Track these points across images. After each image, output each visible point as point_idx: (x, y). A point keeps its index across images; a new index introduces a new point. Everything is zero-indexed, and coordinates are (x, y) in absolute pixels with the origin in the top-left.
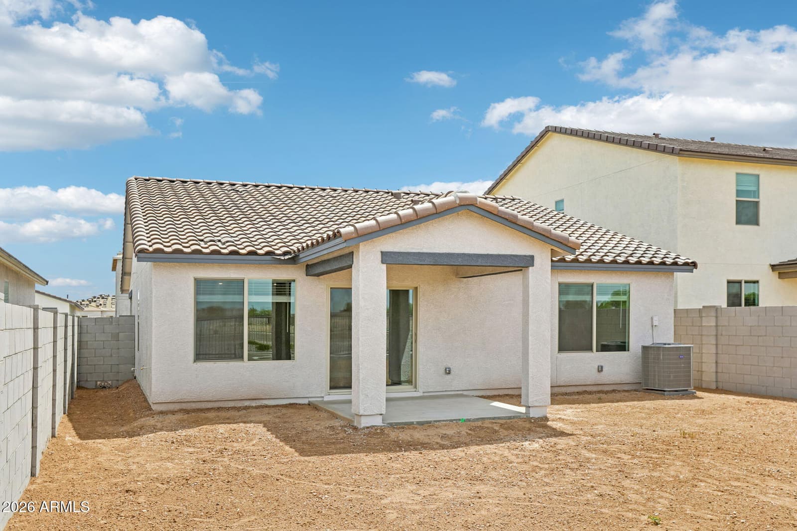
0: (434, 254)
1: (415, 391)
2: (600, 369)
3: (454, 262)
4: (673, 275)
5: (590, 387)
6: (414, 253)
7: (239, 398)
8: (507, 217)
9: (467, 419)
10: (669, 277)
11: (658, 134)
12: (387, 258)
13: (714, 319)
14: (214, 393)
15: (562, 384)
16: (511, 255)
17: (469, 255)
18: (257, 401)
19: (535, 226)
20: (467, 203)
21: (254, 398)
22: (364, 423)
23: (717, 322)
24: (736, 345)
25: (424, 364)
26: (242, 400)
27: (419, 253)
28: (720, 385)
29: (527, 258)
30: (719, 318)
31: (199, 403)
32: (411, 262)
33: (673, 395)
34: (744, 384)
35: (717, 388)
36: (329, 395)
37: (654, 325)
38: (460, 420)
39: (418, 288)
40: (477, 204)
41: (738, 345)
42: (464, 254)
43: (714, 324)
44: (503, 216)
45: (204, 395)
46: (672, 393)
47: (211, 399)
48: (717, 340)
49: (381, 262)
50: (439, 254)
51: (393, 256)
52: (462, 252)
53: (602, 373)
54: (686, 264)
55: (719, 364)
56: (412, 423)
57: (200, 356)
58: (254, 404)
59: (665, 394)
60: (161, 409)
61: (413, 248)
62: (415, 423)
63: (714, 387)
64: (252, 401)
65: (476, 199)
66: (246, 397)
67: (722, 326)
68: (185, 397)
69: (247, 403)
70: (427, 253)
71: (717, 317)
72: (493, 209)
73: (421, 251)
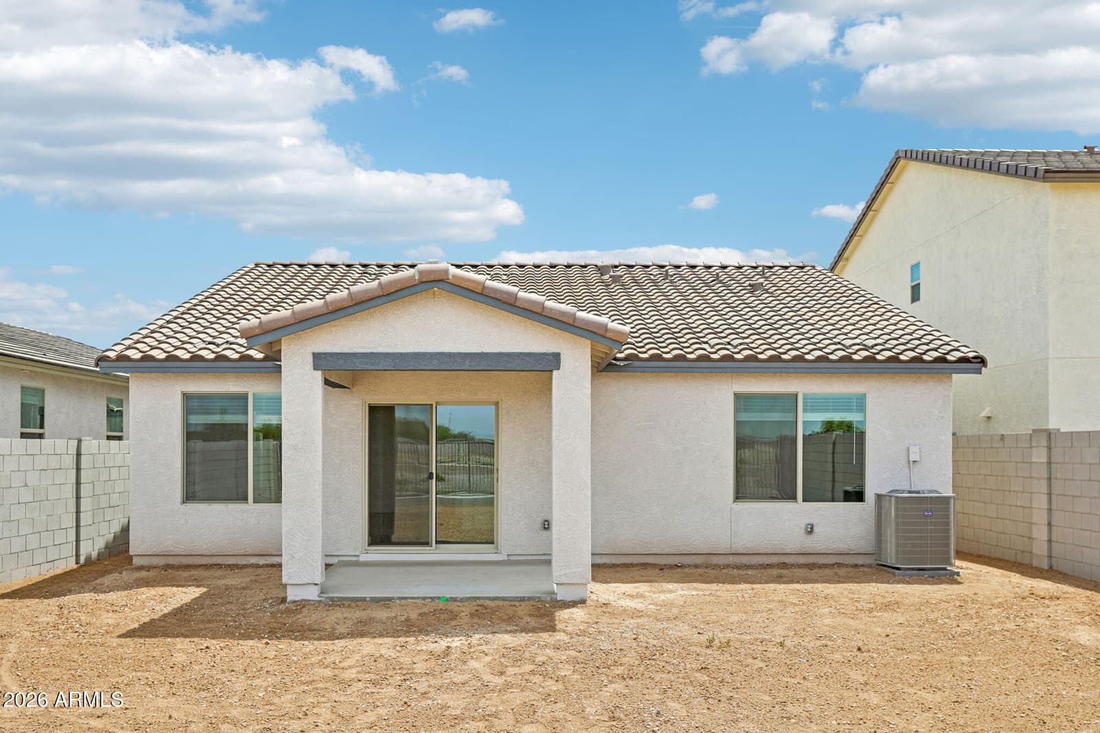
0: (393, 354)
1: (496, 553)
2: (810, 530)
3: (425, 365)
4: (950, 377)
5: (793, 557)
6: (363, 353)
7: (242, 552)
8: (498, 296)
9: (451, 598)
10: (942, 381)
11: (1094, 148)
12: (320, 360)
13: (1044, 451)
14: (209, 545)
15: (741, 550)
16: (521, 353)
17: (450, 355)
18: (267, 558)
19: (547, 308)
20: (432, 278)
21: (261, 553)
22: (292, 595)
23: (1049, 457)
24: (1073, 496)
25: (510, 513)
26: (246, 555)
27: (372, 353)
28: (1059, 565)
29: (547, 357)
30: (1052, 450)
31: (190, 557)
32: (358, 367)
33: (910, 576)
34: (1082, 562)
35: (1051, 567)
36: (367, 553)
37: (911, 459)
38: (439, 598)
39: (500, 402)
40: (448, 279)
41: (1076, 497)
42: (442, 354)
43: (1045, 460)
44: (492, 295)
45: (196, 548)
46: (914, 572)
47: (204, 552)
48: (1050, 486)
49: (312, 368)
50: (401, 354)
51: (329, 358)
52: (440, 351)
53: (813, 537)
54: (964, 360)
55: (1053, 528)
56: (364, 599)
57: (190, 496)
58: (262, 561)
59: (896, 574)
60: (142, 563)
61: (364, 347)
62: (368, 599)
63: (1045, 566)
64: (260, 557)
65: (446, 271)
66: (250, 552)
67: (1056, 463)
68: (171, 549)
69: (253, 560)
70: (382, 354)
71: (1049, 448)
72: (475, 285)
73: (374, 351)
